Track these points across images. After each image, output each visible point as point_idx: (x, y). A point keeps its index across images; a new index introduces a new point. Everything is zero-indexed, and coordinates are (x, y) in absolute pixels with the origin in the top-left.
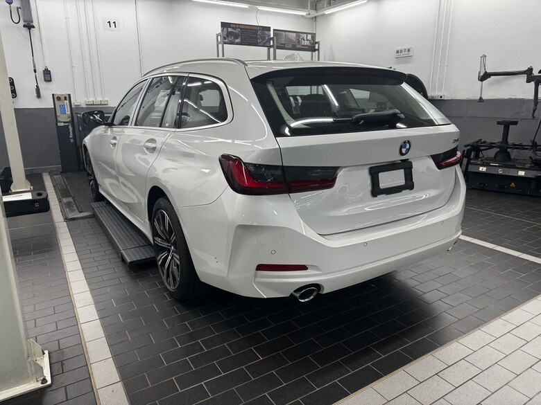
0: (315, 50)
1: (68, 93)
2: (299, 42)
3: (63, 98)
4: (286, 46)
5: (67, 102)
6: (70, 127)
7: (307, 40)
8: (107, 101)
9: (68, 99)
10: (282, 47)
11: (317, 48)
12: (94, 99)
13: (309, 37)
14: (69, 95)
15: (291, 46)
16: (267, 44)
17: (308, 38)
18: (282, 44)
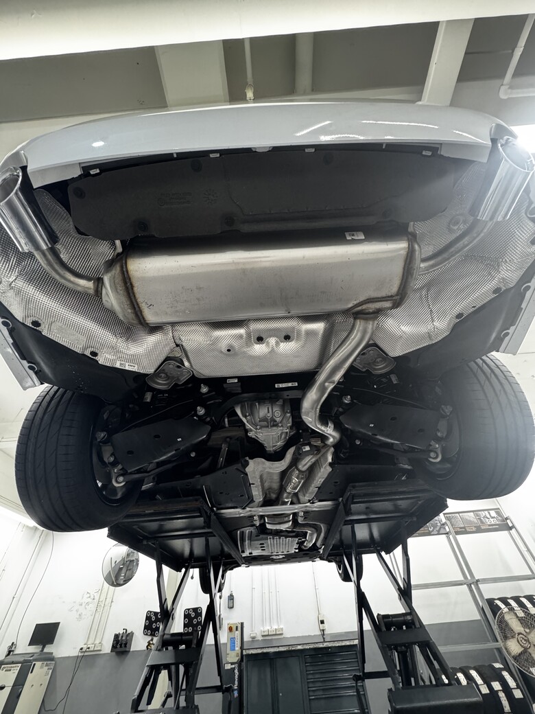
0: (510, 528)
1: (240, 622)
2: (482, 522)
3: (234, 629)
4: (468, 530)
5: (238, 633)
6: (236, 671)
7: (493, 518)
8: (282, 629)
9: (239, 629)
10: (463, 531)
11: (510, 525)
12: (269, 628)
13: (493, 513)
14: (242, 624)
15: (474, 529)
16: (442, 531)
17: (492, 516)
18: (461, 528)
